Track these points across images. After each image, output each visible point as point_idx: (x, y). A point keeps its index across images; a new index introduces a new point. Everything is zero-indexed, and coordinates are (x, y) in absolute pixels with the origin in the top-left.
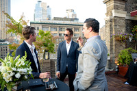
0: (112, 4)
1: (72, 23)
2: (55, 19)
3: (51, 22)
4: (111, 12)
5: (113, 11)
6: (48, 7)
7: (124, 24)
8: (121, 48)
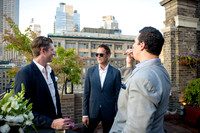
0: (175, 6)
1: (112, 36)
2: (86, 30)
3: (79, 34)
4: (173, 19)
5: (176, 18)
6: (76, 12)
7: (194, 38)
8: (189, 77)
